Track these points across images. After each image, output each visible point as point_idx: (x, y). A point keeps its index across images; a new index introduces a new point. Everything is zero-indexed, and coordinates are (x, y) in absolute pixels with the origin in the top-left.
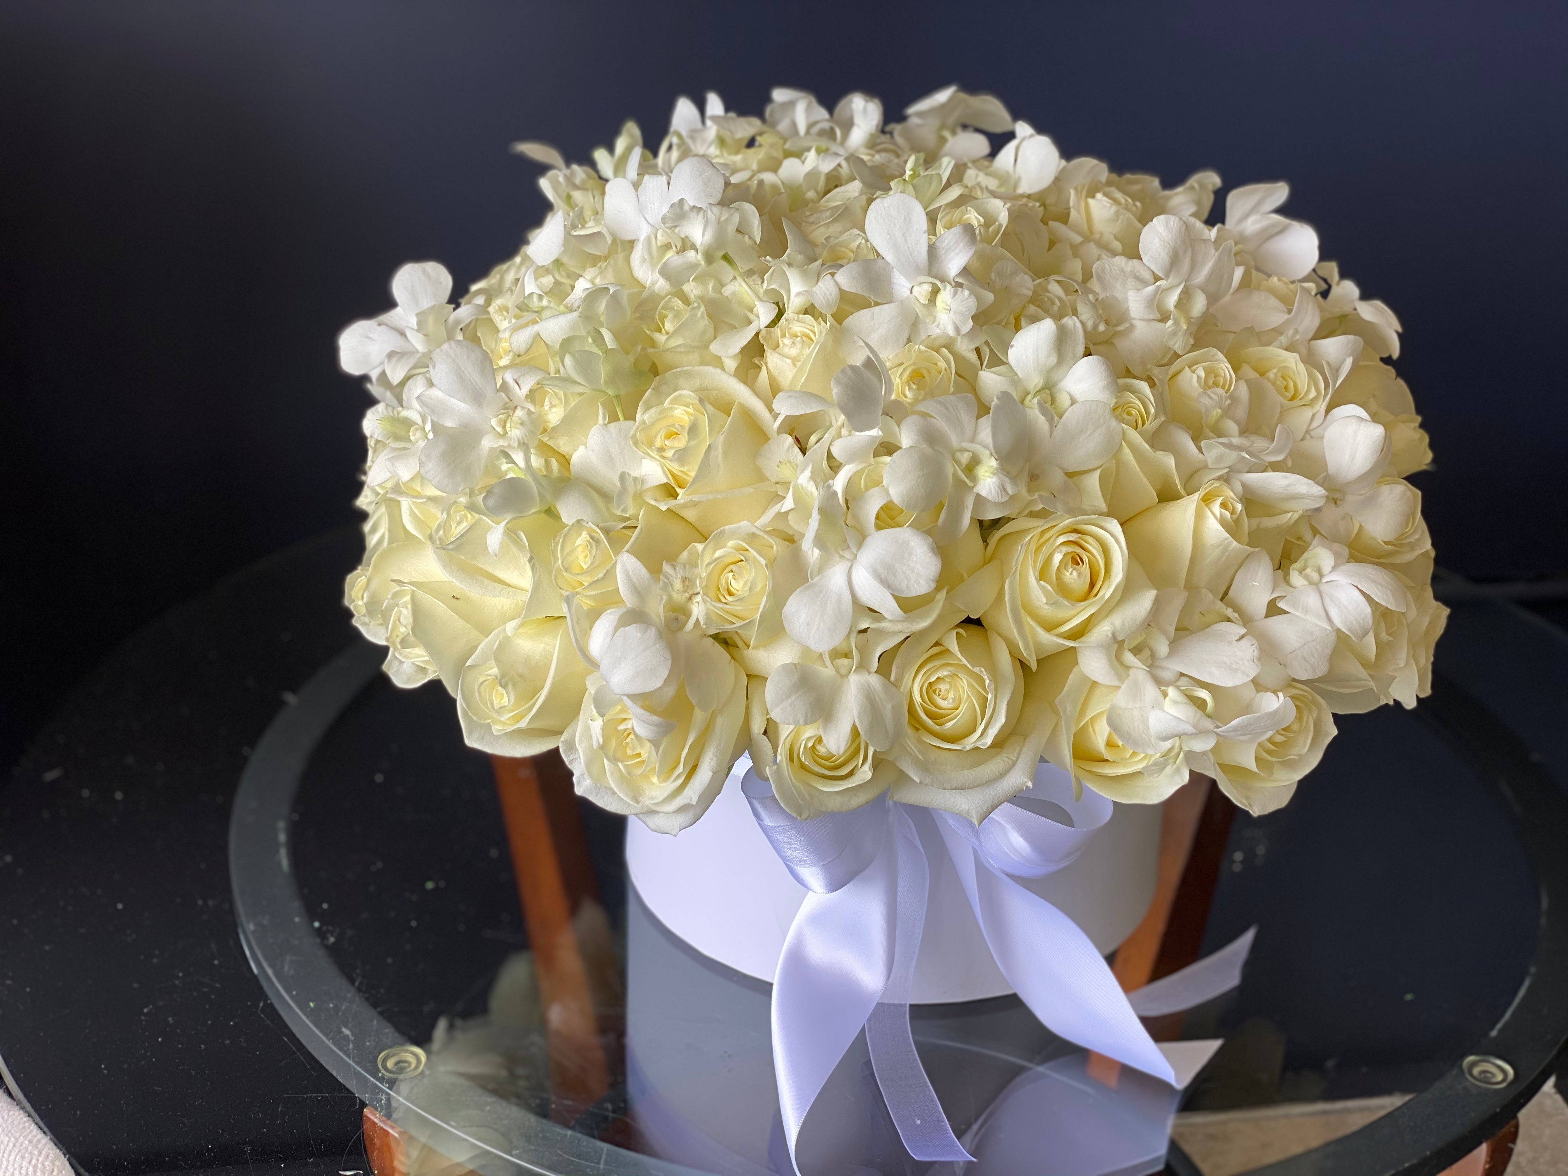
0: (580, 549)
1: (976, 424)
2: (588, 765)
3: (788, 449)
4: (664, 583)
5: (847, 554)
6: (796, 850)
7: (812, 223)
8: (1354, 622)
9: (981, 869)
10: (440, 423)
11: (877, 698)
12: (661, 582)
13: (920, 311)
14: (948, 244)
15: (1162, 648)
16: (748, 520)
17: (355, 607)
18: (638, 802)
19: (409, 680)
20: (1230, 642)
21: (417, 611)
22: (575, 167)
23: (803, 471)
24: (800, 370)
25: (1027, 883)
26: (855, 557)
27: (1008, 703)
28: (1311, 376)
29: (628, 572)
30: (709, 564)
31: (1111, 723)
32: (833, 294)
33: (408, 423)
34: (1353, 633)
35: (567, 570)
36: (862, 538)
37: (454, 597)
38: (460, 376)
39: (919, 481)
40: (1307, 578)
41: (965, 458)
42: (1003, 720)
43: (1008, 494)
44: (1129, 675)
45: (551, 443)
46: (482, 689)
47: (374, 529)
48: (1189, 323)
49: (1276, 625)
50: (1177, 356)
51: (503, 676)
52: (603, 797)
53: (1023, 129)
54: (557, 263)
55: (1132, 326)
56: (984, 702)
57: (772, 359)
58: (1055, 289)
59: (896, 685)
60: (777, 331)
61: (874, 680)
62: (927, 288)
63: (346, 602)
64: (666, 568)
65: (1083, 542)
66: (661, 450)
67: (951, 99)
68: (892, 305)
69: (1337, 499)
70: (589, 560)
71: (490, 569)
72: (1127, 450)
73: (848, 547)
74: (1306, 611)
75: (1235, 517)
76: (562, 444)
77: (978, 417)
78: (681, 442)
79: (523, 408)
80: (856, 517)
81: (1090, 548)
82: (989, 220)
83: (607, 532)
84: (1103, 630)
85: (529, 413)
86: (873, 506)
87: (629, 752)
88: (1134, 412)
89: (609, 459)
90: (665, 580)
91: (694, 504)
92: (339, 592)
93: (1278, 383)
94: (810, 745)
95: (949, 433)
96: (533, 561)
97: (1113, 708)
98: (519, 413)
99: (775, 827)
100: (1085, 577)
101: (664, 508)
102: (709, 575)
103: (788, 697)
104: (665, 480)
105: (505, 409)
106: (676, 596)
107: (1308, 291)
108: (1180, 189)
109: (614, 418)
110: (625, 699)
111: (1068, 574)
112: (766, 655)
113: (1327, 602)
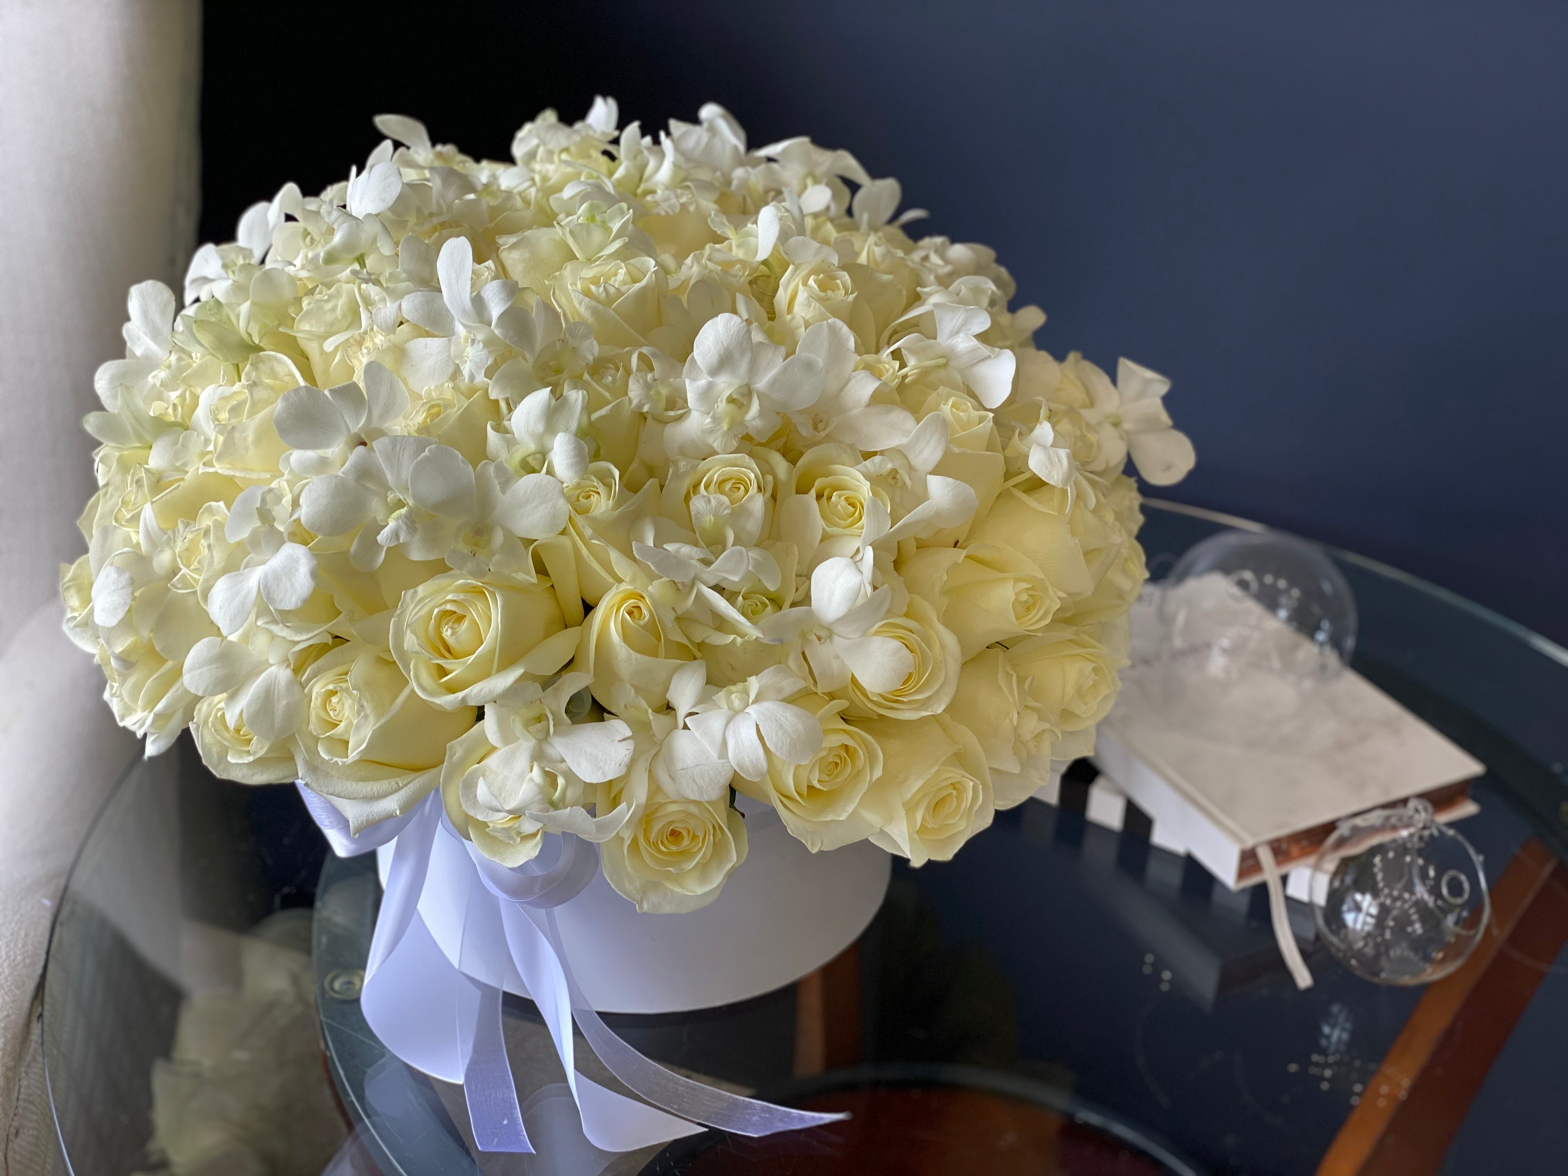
4: (170, 538)
11: (276, 691)
14: (489, 295)
15: (550, 726)
20: (611, 740)
29: (146, 520)
32: (392, 318)
34: (741, 769)
39: (328, 507)
40: (729, 702)
41: (392, 498)
48: (736, 423)
49: (681, 738)
50: (717, 454)
55: (689, 415)
59: (303, 686)
61: (285, 676)
68: (442, 340)
69: (819, 636)
72: (573, 531)
74: (703, 734)
81: (473, 612)
84: (461, 695)
88: (594, 496)
90: (172, 536)
98: (172, 357)
100: (460, 637)
101: (200, 472)
111: (444, 630)
113: (730, 731)
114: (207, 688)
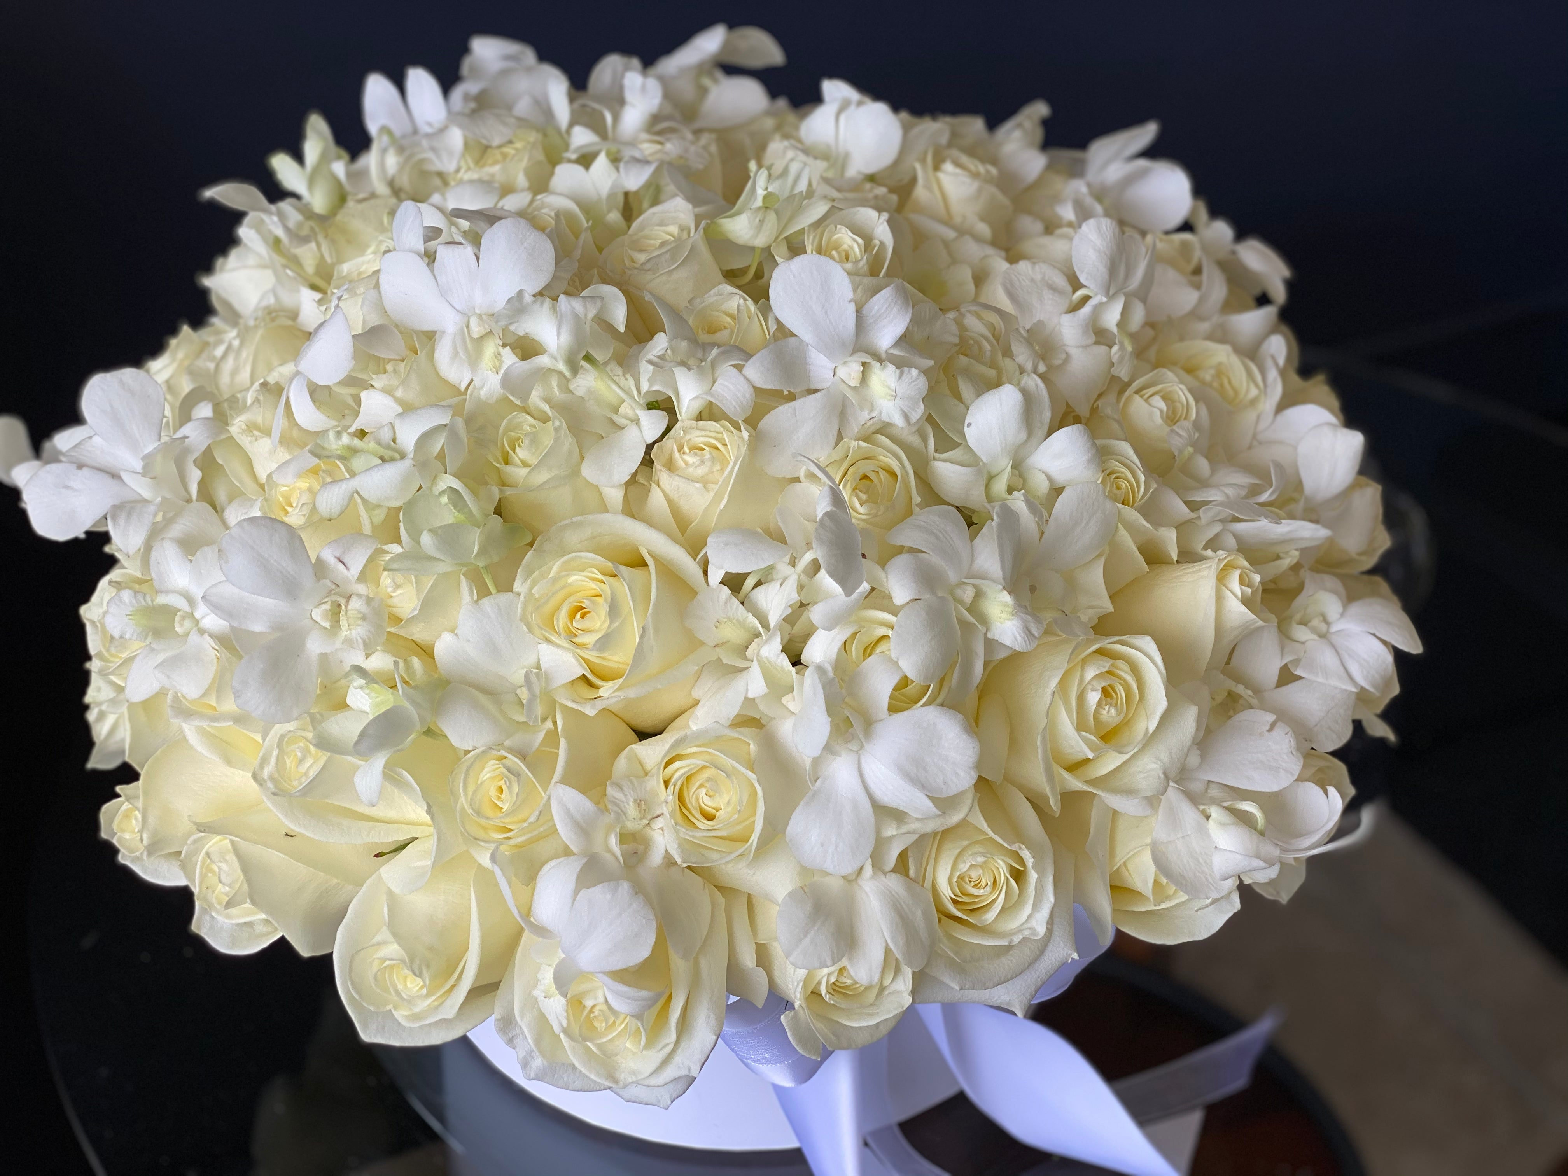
0: (490, 783)
1: (972, 546)
2: (537, 1041)
3: (726, 603)
4: (613, 810)
5: (854, 746)
8: (1376, 675)
11: (904, 906)
12: (612, 814)
13: (849, 395)
14: (878, 310)
15: (1193, 759)
17: (119, 840)
19: (232, 943)
20: (1261, 734)
21: (248, 867)
22: (284, 206)
24: (715, 497)
26: (862, 746)
29: (568, 809)
31: (1156, 859)
32: (747, 396)
33: (168, 611)
34: (1375, 688)
35: (478, 813)
36: (871, 726)
37: (287, 835)
38: (263, 565)
39: (933, 643)
40: (1314, 631)
41: (965, 593)
42: (1052, 899)
43: (1035, 637)
45: (403, 633)
46: (381, 975)
48: (1131, 342)
49: (1295, 696)
50: (1126, 385)
51: (412, 958)
52: (562, 1077)
53: (838, 89)
55: (1068, 356)
57: (671, 482)
59: (920, 880)
60: (669, 443)
61: (894, 883)
62: (855, 367)
64: (610, 789)
65: (1115, 669)
66: (568, 634)
68: (815, 396)
70: (508, 798)
72: (1123, 531)
73: (853, 736)
74: (1327, 675)
75: (1252, 588)
76: (418, 632)
77: (972, 537)
78: (597, 623)
79: (358, 595)
81: (1121, 673)
83: (520, 754)
84: (1149, 768)
85: (369, 600)
88: (1122, 483)
89: (493, 649)
90: (618, 809)
92: (95, 825)
94: (833, 979)
95: (947, 568)
97: (1154, 845)
98: (355, 604)
101: (589, 711)
103: (805, 935)
104: (579, 673)
105: (330, 597)
106: (631, 825)
109: (483, 592)
110: (600, 976)
111: (1105, 712)
113: (1346, 657)
114: (833, 952)
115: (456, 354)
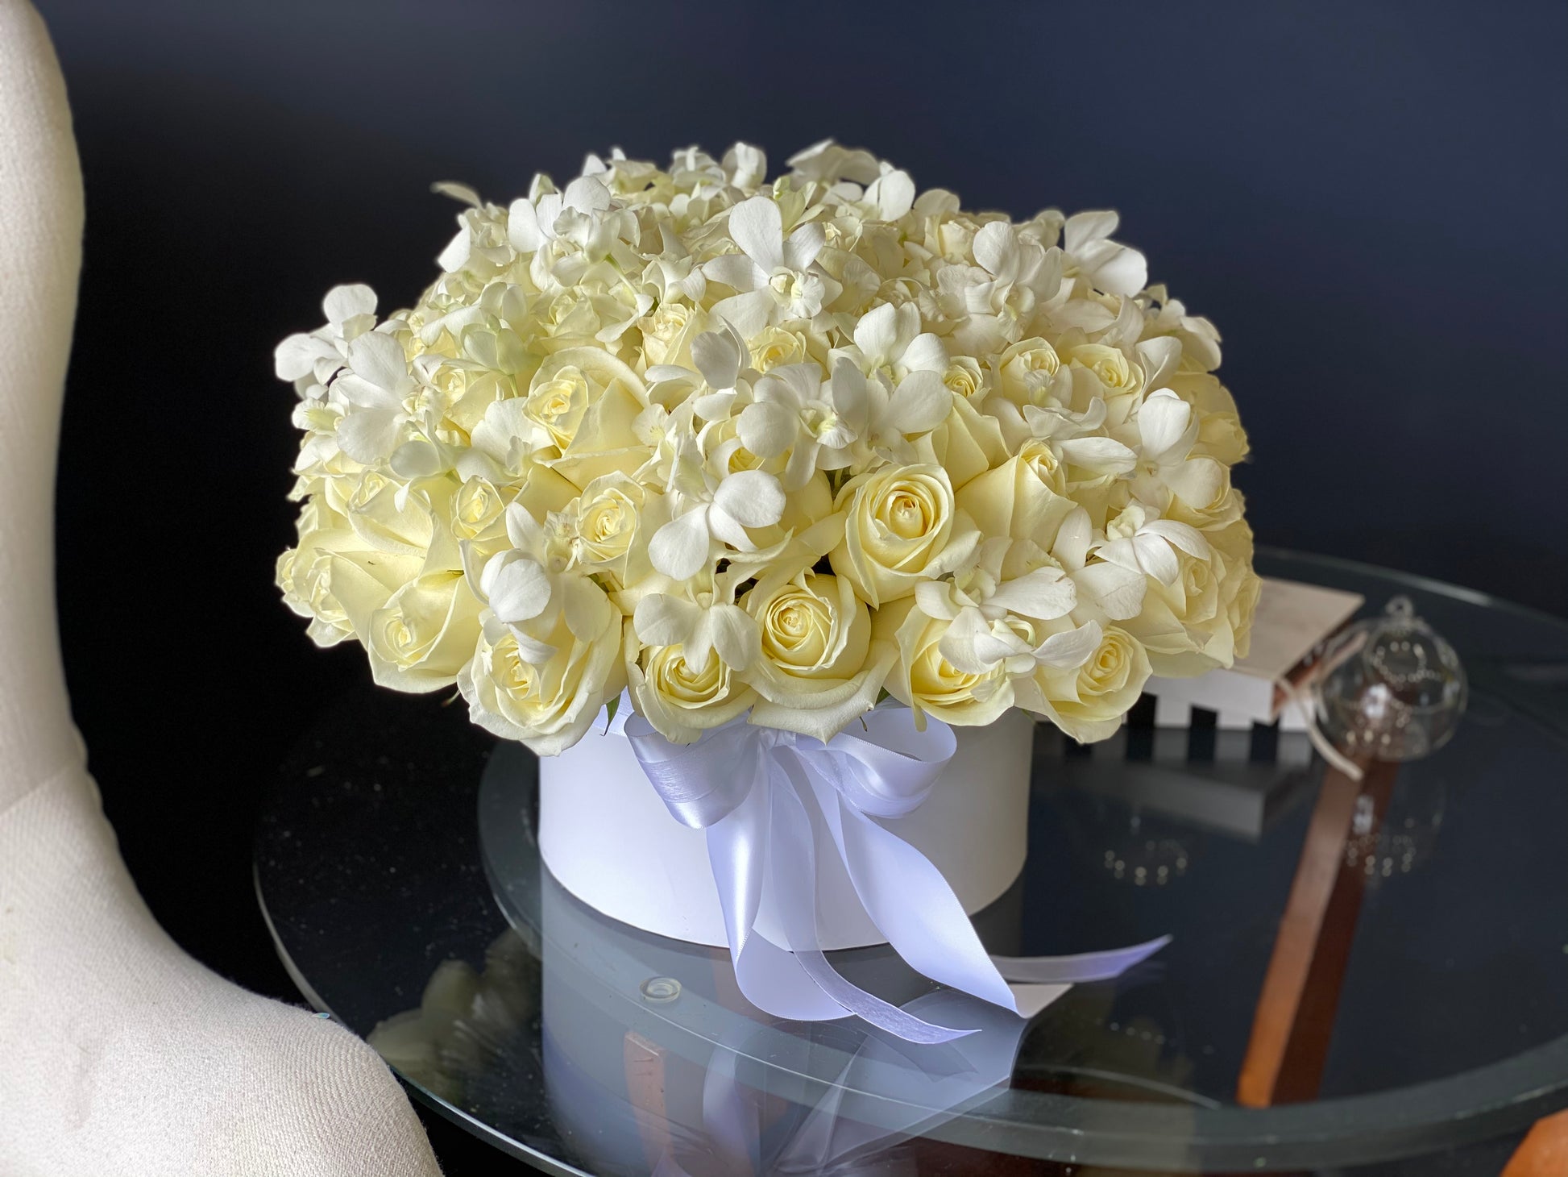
0: (475, 503)
1: (820, 386)
2: (482, 696)
3: (660, 417)
4: (548, 528)
5: (705, 497)
6: (672, 783)
7: (691, 239)
8: (1162, 568)
9: (846, 815)
10: (358, 404)
11: (734, 625)
12: (545, 528)
13: (776, 298)
14: (802, 241)
15: (990, 588)
16: (620, 470)
17: (286, 586)
18: (524, 725)
19: (330, 640)
20: (1051, 583)
21: (335, 572)
22: (490, 205)
23: (670, 429)
24: (672, 350)
25: (885, 822)
26: (712, 501)
27: (849, 628)
28: (1132, 370)
29: (516, 519)
30: (585, 510)
31: (943, 651)
32: (703, 287)
33: (332, 415)
34: (1161, 578)
35: (463, 520)
36: (718, 481)
37: (369, 562)
38: (374, 361)
39: (767, 430)
40: (1121, 532)
41: (809, 414)
42: (845, 644)
43: (845, 441)
44: (960, 612)
45: (454, 420)
46: (389, 630)
47: (306, 525)
48: (1019, 315)
49: (1094, 572)
50: (1009, 344)
51: (407, 616)
52: (495, 725)
53: (886, 167)
54: (468, 275)
55: (969, 320)
56: (827, 628)
57: (650, 344)
58: (901, 288)
59: (752, 615)
60: (654, 318)
61: (732, 610)
62: (783, 278)
63: (277, 583)
64: (550, 516)
65: (914, 488)
66: (547, 417)
67: (826, 149)
68: (753, 293)
69: (1152, 469)
70: (483, 511)
71: (399, 532)
72: (957, 415)
73: (707, 490)
74: (1119, 558)
75: (1053, 471)
76: (464, 421)
77: (822, 381)
78: (564, 410)
79: (429, 388)
80: (713, 465)
81: (920, 492)
82: (845, 234)
83: (499, 488)
84: (934, 566)
85: (435, 392)
86: (727, 453)
87: (516, 679)
88: (963, 382)
89: (503, 428)
90: (548, 525)
91: (577, 463)
92: (271, 573)
93: (1103, 374)
94: (674, 666)
95: (796, 393)
96: (434, 514)
97: (945, 638)
98: (426, 393)
99: (653, 764)
100: (916, 517)
101: (548, 465)
102: (586, 519)
103: (654, 621)
104: (551, 444)
105: (414, 391)
106: (557, 540)
107: (1137, 306)
108: (1027, 223)
109: (509, 395)
110: (512, 628)
111: (901, 514)
112: (638, 592)
113: (1139, 551)
115: (541, 268)
